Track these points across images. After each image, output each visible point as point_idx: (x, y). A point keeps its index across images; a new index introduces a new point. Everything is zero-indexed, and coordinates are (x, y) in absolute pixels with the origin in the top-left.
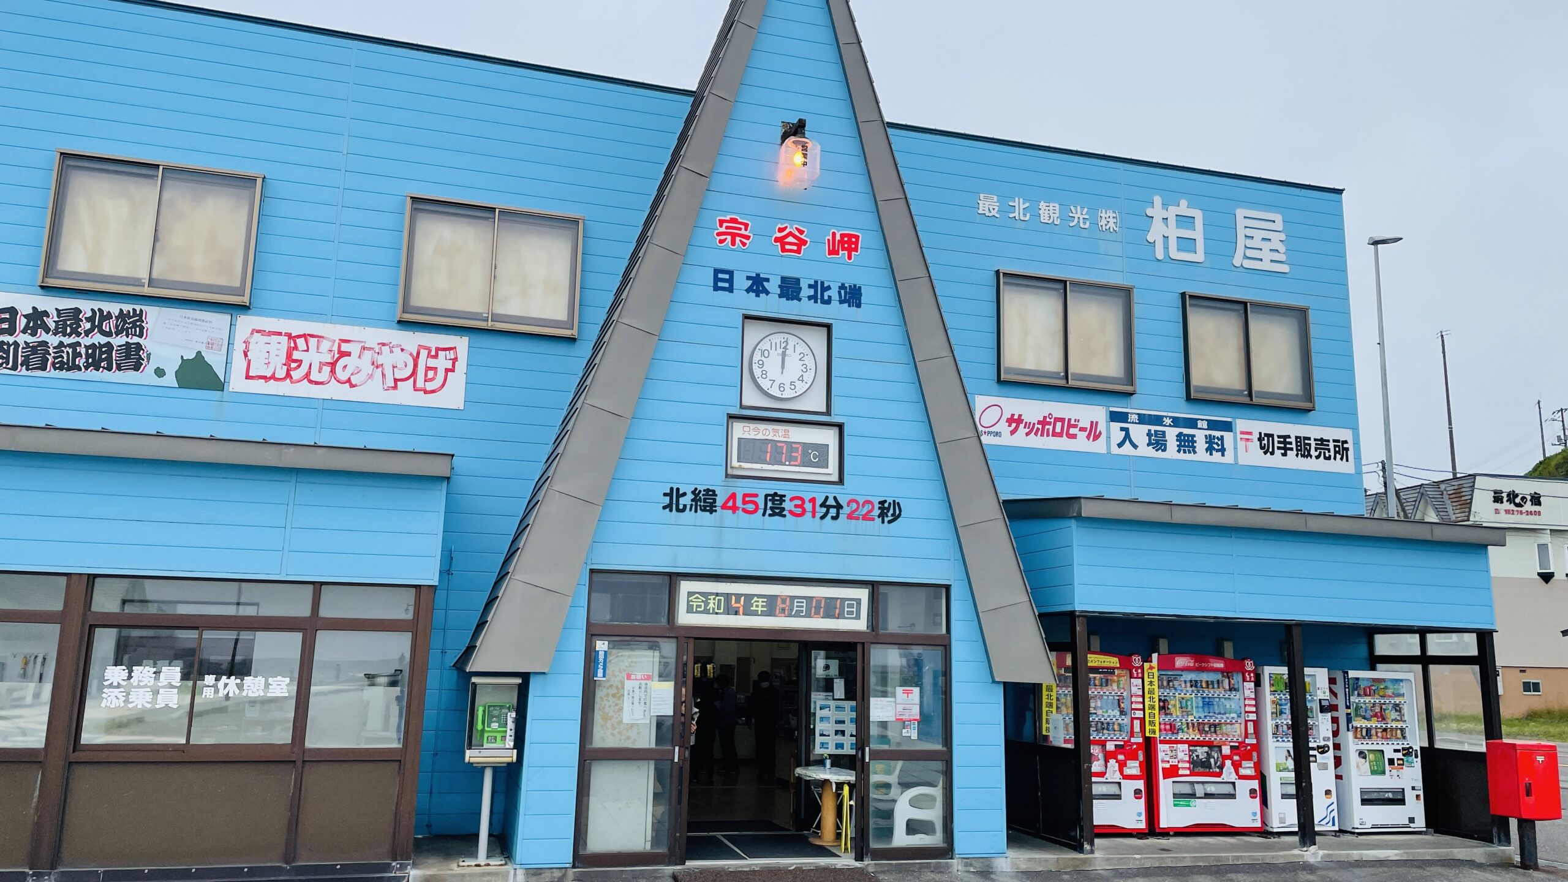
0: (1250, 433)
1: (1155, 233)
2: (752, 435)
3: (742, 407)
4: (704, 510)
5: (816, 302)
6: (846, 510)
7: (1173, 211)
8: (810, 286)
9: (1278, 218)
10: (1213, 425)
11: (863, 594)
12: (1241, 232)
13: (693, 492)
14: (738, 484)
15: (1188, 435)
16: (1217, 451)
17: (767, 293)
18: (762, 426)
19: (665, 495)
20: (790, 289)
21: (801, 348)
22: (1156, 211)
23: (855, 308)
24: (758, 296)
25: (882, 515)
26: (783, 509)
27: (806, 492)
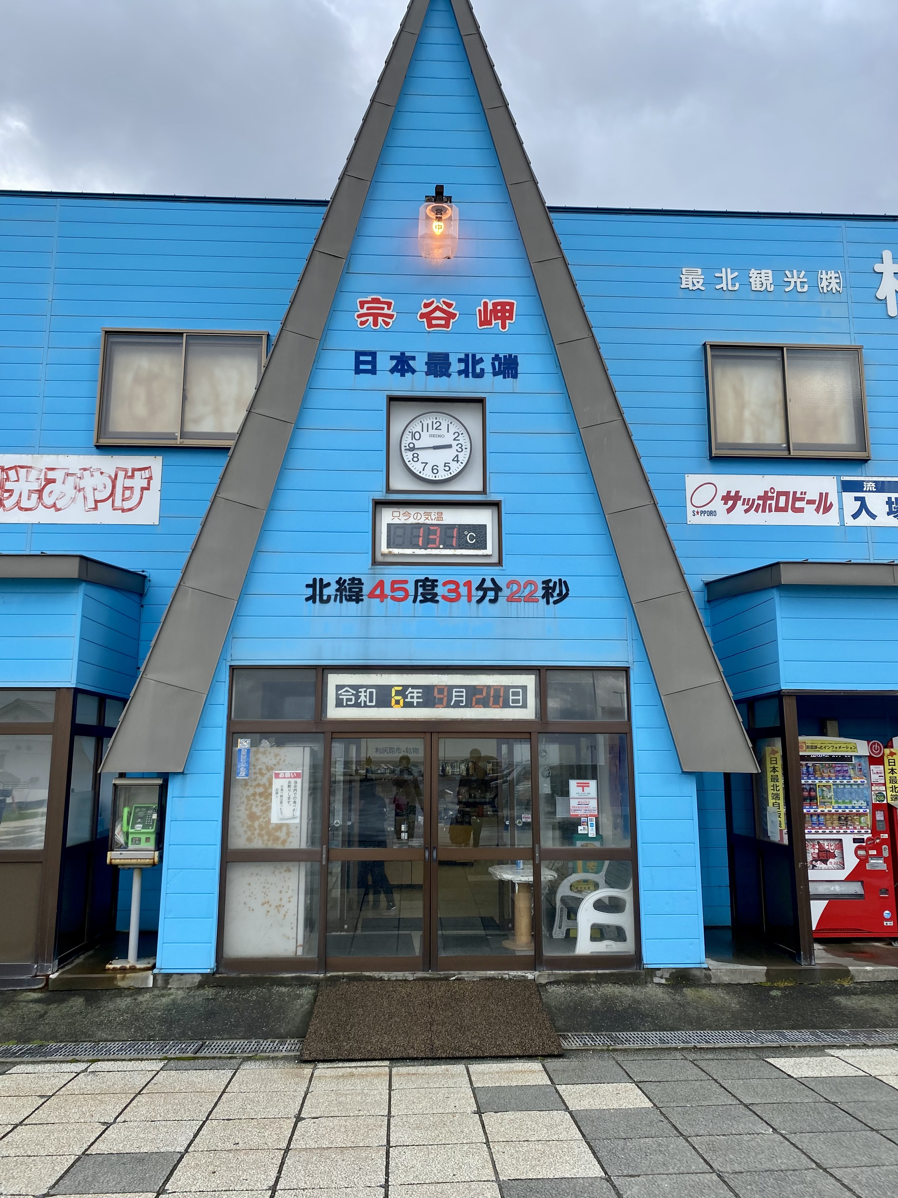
1: (886, 290)
2: (402, 520)
3: (388, 490)
4: (350, 599)
5: (467, 376)
6: (506, 592)
8: (460, 360)
11: (529, 681)
13: (338, 582)
14: (386, 571)
17: (413, 371)
18: (412, 511)
19: (308, 586)
20: (438, 365)
21: (455, 427)
22: (887, 266)
23: (510, 380)
24: (403, 375)
25: (547, 596)
26: (436, 595)
27: (461, 575)
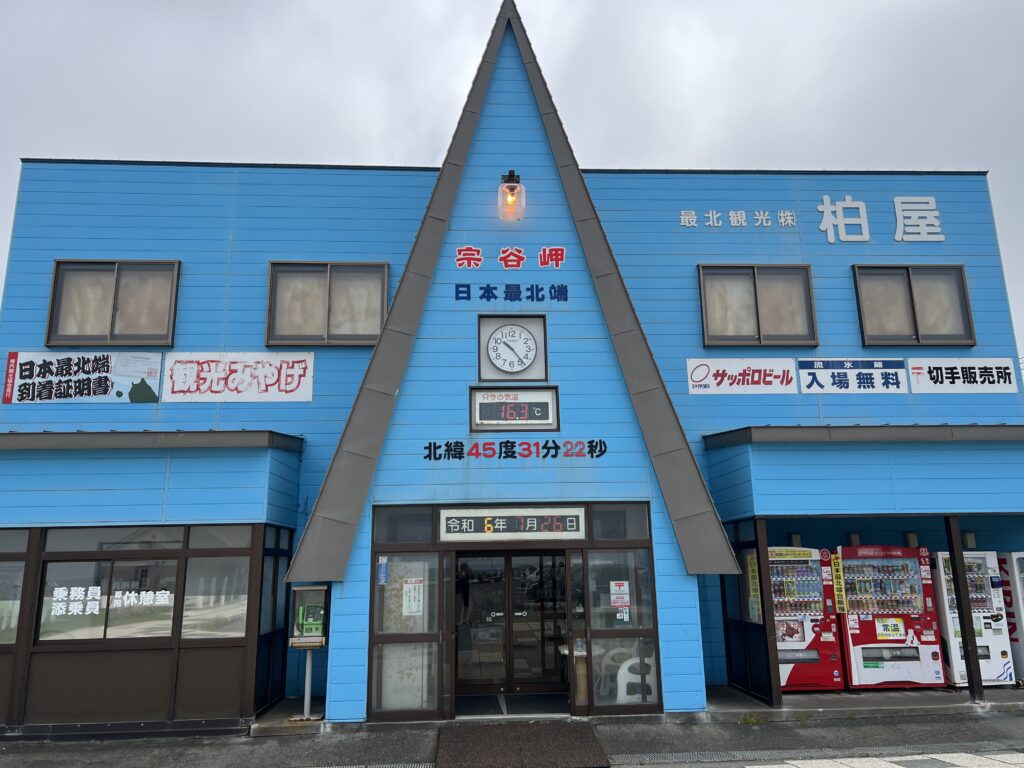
0: (920, 368)
1: (826, 224)
2: (489, 400)
3: (480, 380)
4: (455, 457)
5: (533, 300)
6: (562, 450)
7: (840, 205)
8: (528, 289)
9: (932, 200)
10: (886, 365)
11: (580, 512)
12: (900, 215)
13: (446, 445)
14: (480, 437)
15: (867, 374)
16: (893, 384)
17: (496, 298)
18: (497, 394)
19: (426, 448)
20: (513, 293)
21: (525, 334)
22: (826, 207)
23: (563, 302)
24: (489, 300)
25: (591, 452)
26: (514, 452)
27: (532, 438)
